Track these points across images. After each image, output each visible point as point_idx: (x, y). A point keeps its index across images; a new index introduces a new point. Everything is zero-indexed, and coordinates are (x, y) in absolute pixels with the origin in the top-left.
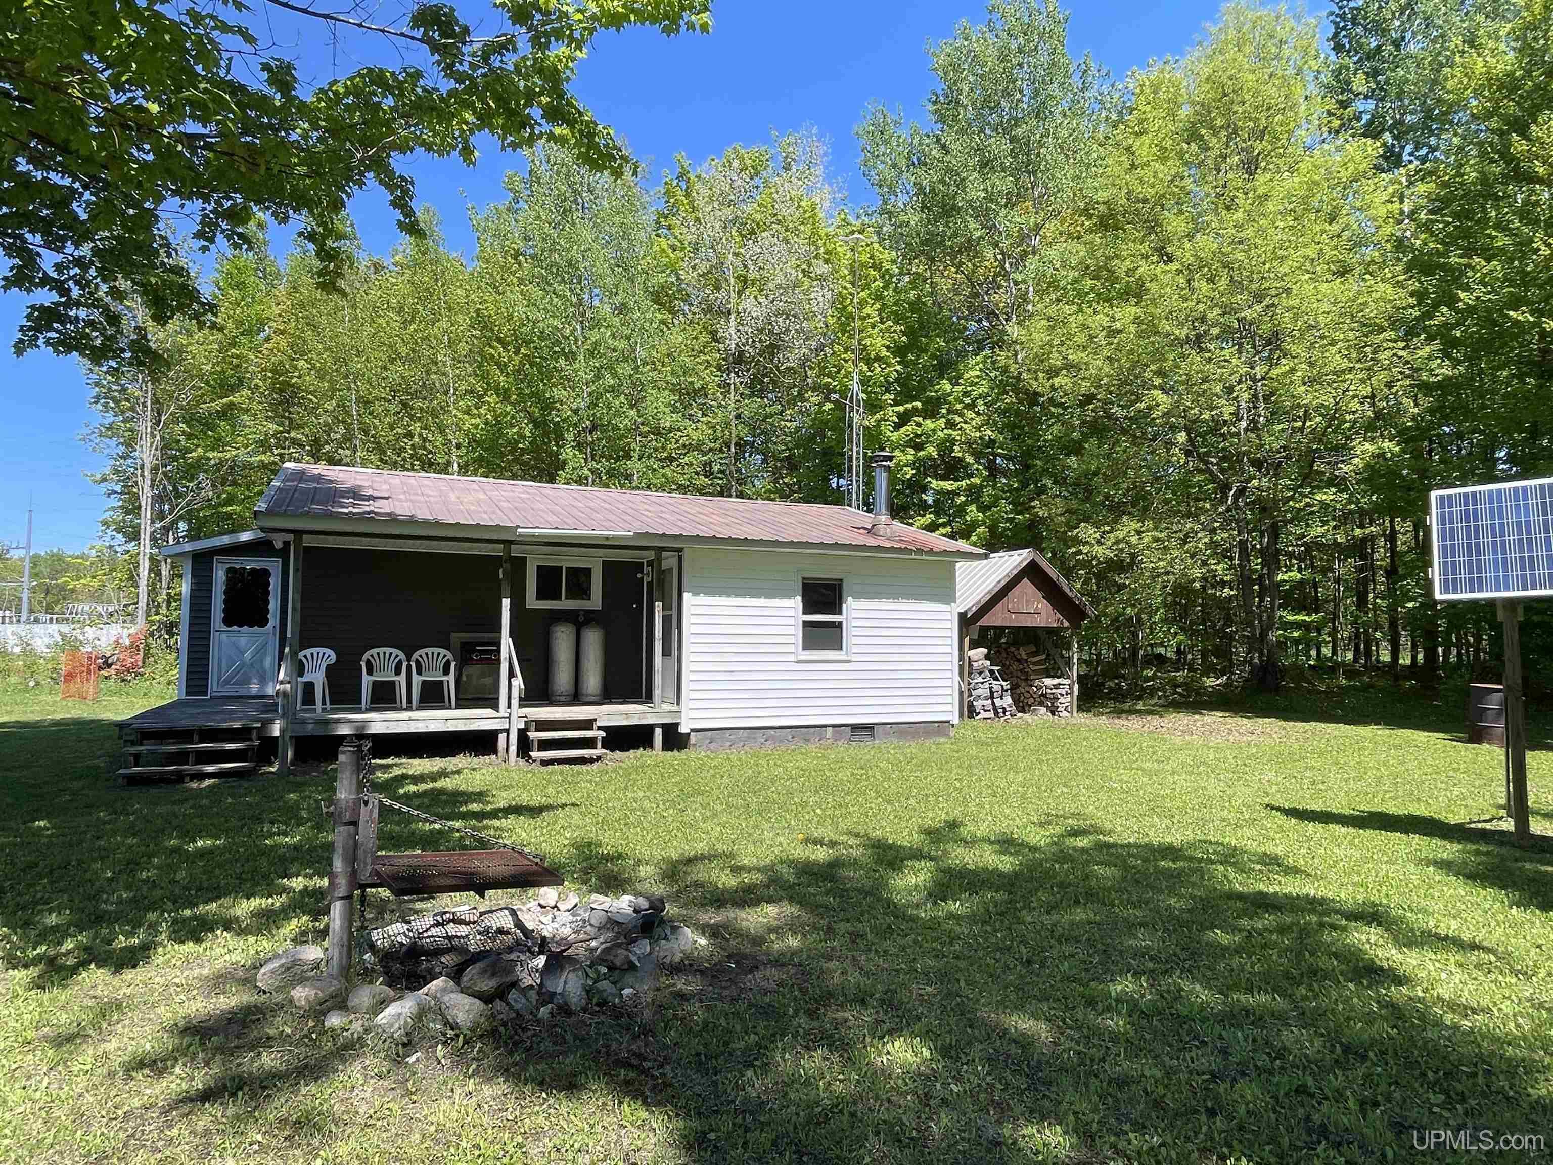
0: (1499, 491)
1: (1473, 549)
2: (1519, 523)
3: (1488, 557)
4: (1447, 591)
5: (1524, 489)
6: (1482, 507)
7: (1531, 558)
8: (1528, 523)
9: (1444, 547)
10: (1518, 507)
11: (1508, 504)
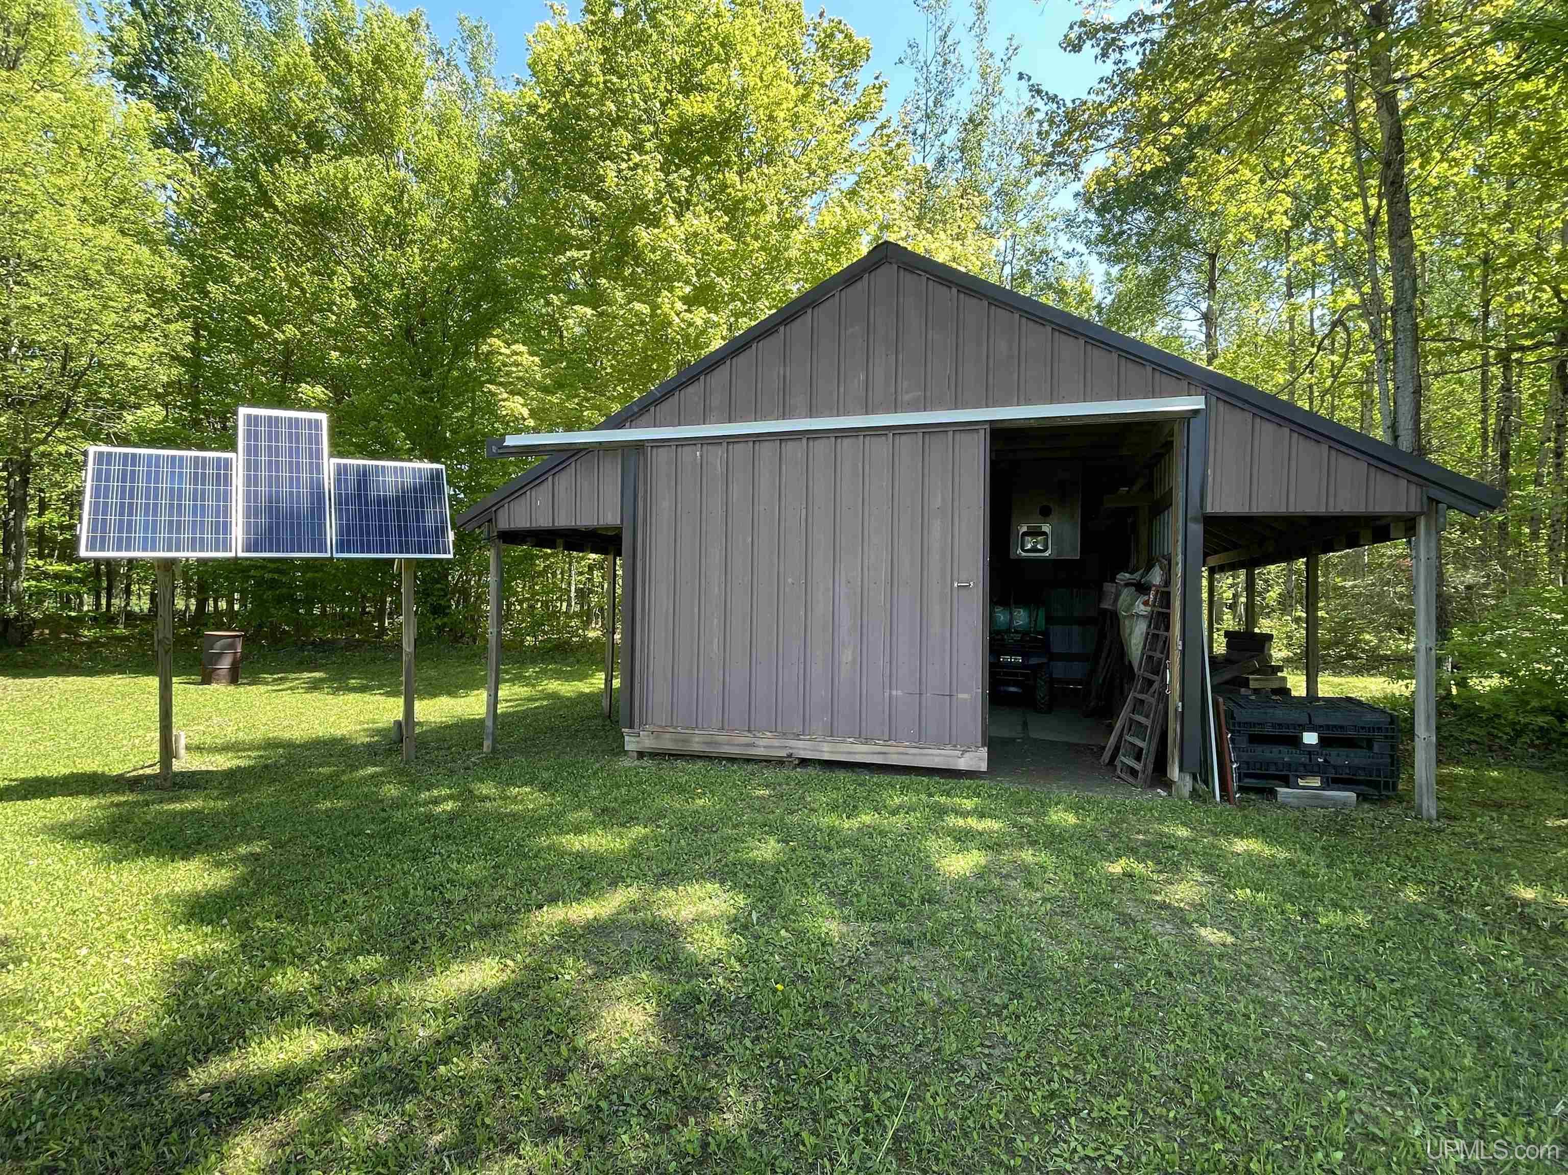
0: (158, 457)
1: (125, 509)
2: (172, 489)
3: (139, 518)
4: (93, 549)
5: (181, 458)
6: (141, 469)
7: (179, 522)
8: (180, 490)
9: (97, 504)
10: (173, 473)
11: (165, 470)
